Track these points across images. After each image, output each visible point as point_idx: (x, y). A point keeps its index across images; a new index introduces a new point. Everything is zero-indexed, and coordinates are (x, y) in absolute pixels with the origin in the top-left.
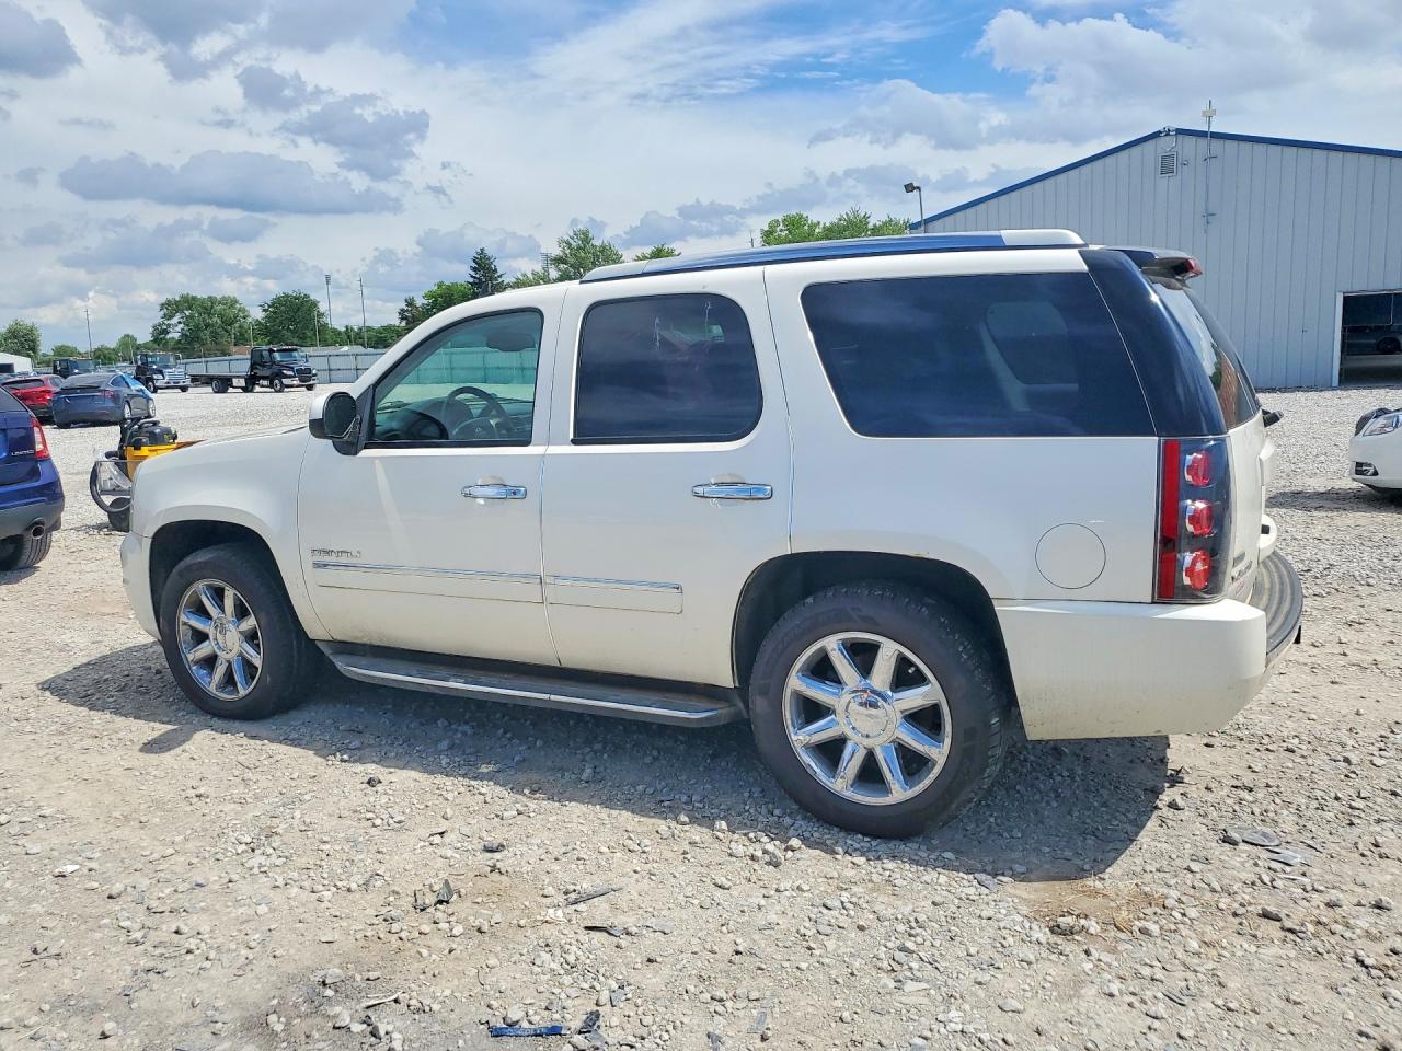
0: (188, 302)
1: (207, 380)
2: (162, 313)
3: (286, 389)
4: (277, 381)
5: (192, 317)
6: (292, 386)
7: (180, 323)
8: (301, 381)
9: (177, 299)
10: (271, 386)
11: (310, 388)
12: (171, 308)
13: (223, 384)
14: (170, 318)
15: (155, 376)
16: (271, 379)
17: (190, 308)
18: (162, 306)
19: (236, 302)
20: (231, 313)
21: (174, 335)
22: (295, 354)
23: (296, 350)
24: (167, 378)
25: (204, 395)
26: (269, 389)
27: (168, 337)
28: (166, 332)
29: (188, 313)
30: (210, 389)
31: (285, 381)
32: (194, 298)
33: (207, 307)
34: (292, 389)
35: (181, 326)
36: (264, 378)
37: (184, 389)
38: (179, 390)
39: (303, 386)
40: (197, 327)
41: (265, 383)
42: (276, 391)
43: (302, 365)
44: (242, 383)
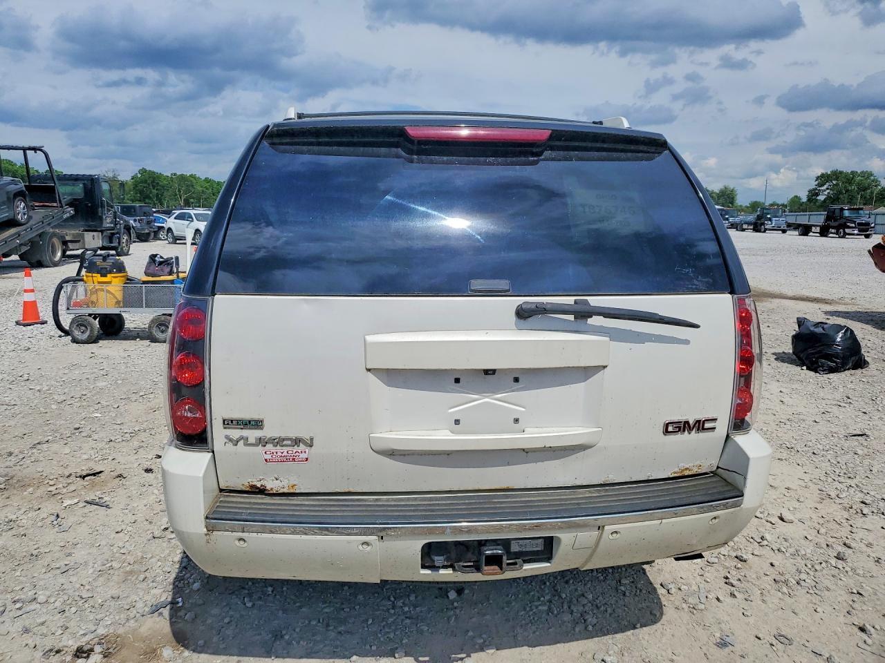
0: (836, 175)
1: (796, 227)
2: (817, 182)
3: (847, 236)
4: (841, 230)
5: (837, 185)
6: (853, 234)
7: (827, 189)
8: (859, 231)
9: (829, 173)
10: (837, 233)
11: (867, 236)
12: (823, 179)
13: (805, 230)
14: (822, 185)
15: (766, 222)
16: (838, 228)
17: (837, 179)
18: (818, 178)
19: (872, 175)
20: (866, 183)
21: (821, 198)
22: (861, 212)
23: (862, 209)
24: (774, 224)
25: (793, 235)
26: (834, 235)
27: (818, 198)
28: (817, 195)
29: (834, 182)
30: (797, 233)
31: (847, 231)
32: (841, 172)
33: (849, 178)
34: (852, 237)
35: (828, 191)
36: (833, 228)
37: (784, 231)
38: (781, 232)
39: (862, 235)
40: (840, 193)
41: (833, 231)
42: (839, 237)
43: (864, 220)
44: (818, 229)
